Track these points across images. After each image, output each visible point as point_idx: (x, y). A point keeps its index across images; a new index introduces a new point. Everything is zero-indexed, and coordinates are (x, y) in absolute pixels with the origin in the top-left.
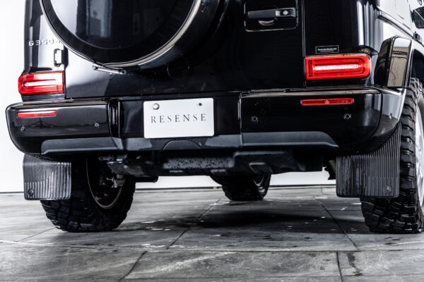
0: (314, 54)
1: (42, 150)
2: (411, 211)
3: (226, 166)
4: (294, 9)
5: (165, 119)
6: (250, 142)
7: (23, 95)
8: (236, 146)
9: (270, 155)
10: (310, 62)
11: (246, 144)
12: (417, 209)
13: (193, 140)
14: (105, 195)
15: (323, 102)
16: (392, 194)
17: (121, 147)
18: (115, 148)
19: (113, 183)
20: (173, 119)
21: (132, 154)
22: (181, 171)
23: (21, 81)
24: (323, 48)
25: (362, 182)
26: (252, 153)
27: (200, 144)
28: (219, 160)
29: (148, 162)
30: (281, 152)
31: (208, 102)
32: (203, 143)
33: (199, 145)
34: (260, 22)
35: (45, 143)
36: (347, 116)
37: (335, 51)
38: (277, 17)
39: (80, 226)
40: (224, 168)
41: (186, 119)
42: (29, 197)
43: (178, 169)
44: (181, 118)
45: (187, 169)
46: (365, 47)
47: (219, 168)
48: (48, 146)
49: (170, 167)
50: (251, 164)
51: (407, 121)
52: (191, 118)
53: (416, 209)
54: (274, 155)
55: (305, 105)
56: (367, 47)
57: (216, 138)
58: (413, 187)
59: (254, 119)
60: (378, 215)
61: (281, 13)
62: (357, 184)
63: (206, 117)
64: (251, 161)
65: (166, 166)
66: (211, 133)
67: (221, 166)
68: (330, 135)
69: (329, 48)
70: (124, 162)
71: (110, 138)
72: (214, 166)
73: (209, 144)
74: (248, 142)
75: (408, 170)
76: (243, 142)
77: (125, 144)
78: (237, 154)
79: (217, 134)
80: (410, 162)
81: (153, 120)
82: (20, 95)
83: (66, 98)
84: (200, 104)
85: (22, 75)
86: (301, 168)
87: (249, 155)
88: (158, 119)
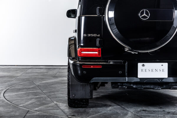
5: (147, 70)
13: (158, 79)
17: (127, 81)
18: (125, 81)
20: (151, 71)
32: (162, 80)
33: (160, 81)
40: (160, 88)
41: (156, 71)
44: (154, 70)
47: (158, 88)
52: (158, 70)
63: (164, 70)
66: (167, 77)
81: (142, 70)
84: (162, 65)
88: (144, 70)
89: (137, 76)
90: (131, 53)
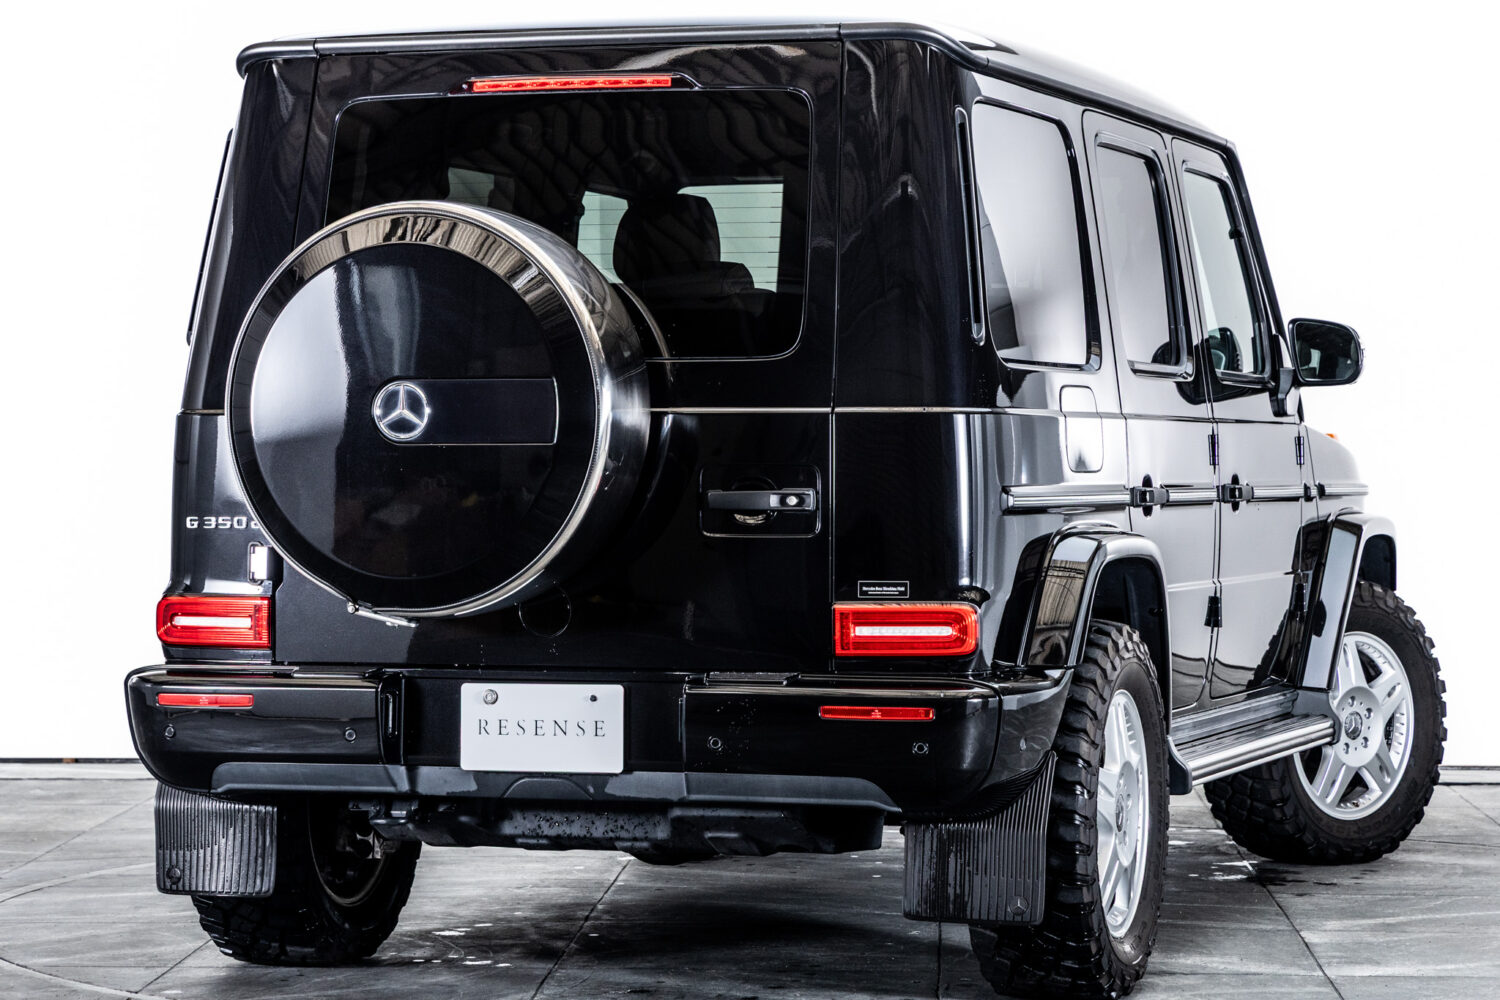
0: (854, 598)
1: (214, 783)
2: (1082, 954)
3: (651, 835)
4: (811, 492)
5: (512, 727)
6: (704, 793)
7: (167, 647)
8: (675, 797)
9: (752, 818)
10: (844, 615)
11: (694, 797)
12: (1100, 949)
13: (574, 778)
14: (350, 873)
15: (869, 713)
16: (1027, 917)
17: (405, 786)
18: (390, 789)
19: (371, 849)
20: (530, 729)
21: (429, 803)
22: (544, 842)
23: (166, 612)
24: (874, 585)
25: (962, 886)
26: (708, 813)
27: (592, 790)
28: (636, 821)
29: (464, 819)
30: (776, 814)
31: (613, 695)
32: (598, 787)
33: (587, 791)
34: (738, 517)
35: (223, 768)
36: (921, 748)
37: (901, 593)
38: (773, 511)
39: (284, 952)
40: (646, 839)
41: (558, 730)
42: (168, 884)
43: (538, 836)
44: (548, 727)
45: (558, 837)
46: (971, 588)
47: (635, 839)
48: (230, 775)
49: (519, 831)
50: (709, 835)
51: (1078, 745)
52: (572, 729)
53: (1094, 949)
54: (761, 820)
55: (828, 716)
56: (976, 588)
57: (628, 777)
58: (1087, 898)
59: (715, 744)
60: (1008, 959)
61: (783, 501)
62: (951, 891)
63: (606, 729)
64: (708, 829)
65: (508, 829)
66: (618, 768)
67: (639, 833)
68: (883, 789)
69: (888, 585)
70: (410, 817)
71: (380, 766)
72: (623, 834)
73: (611, 789)
74: (699, 793)
75: (1075, 860)
76: (689, 792)
77: (413, 779)
78: (677, 812)
79: (629, 768)
80: (1079, 843)
81: (483, 728)
82: (159, 644)
83: (274, 663)
84: (594, 699)
85: (165, 597)
86: (825, 847)
87: (703, 817)
88: (493, 727)
89: (454, 762)
90: (384, 623)
